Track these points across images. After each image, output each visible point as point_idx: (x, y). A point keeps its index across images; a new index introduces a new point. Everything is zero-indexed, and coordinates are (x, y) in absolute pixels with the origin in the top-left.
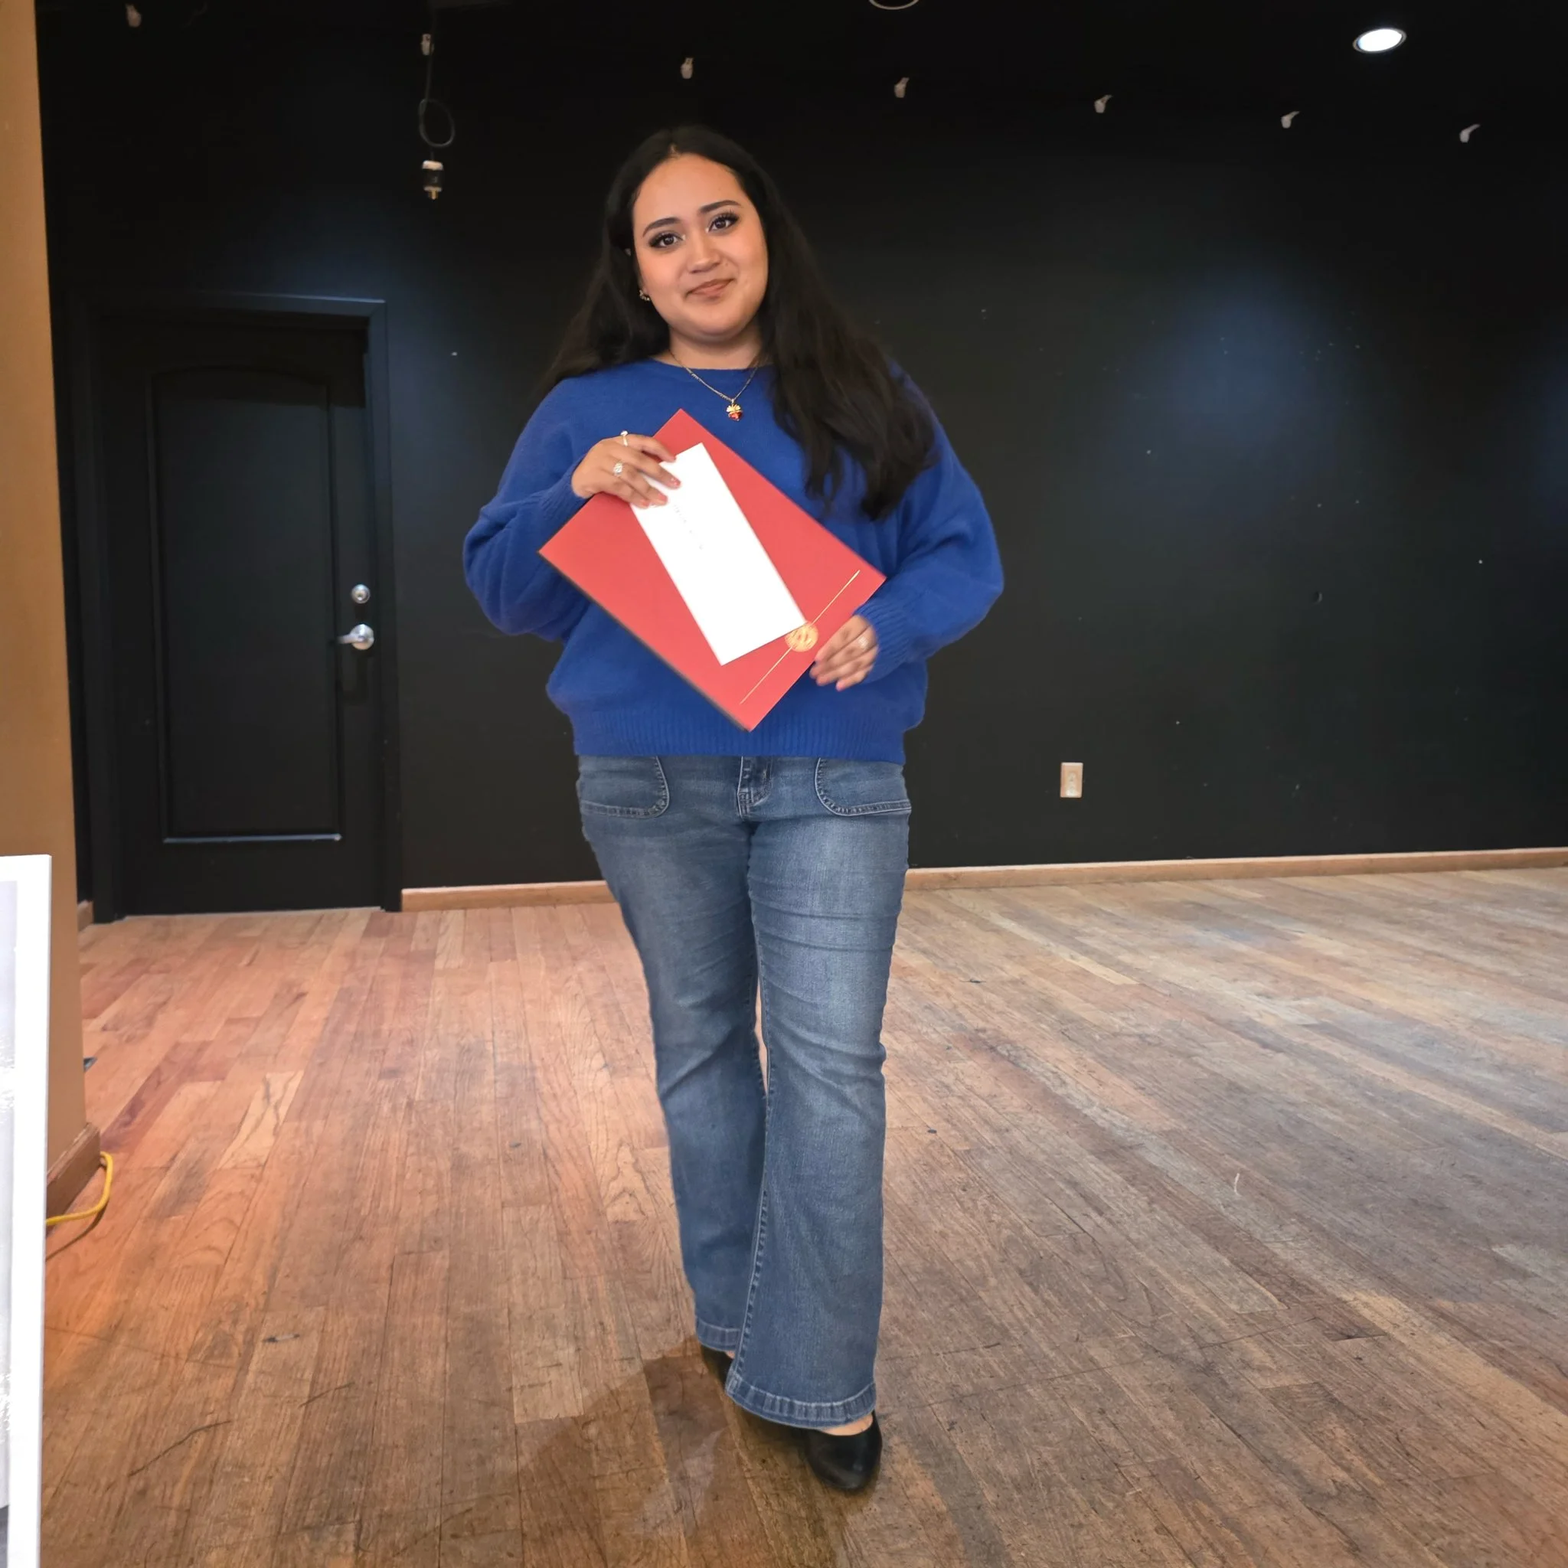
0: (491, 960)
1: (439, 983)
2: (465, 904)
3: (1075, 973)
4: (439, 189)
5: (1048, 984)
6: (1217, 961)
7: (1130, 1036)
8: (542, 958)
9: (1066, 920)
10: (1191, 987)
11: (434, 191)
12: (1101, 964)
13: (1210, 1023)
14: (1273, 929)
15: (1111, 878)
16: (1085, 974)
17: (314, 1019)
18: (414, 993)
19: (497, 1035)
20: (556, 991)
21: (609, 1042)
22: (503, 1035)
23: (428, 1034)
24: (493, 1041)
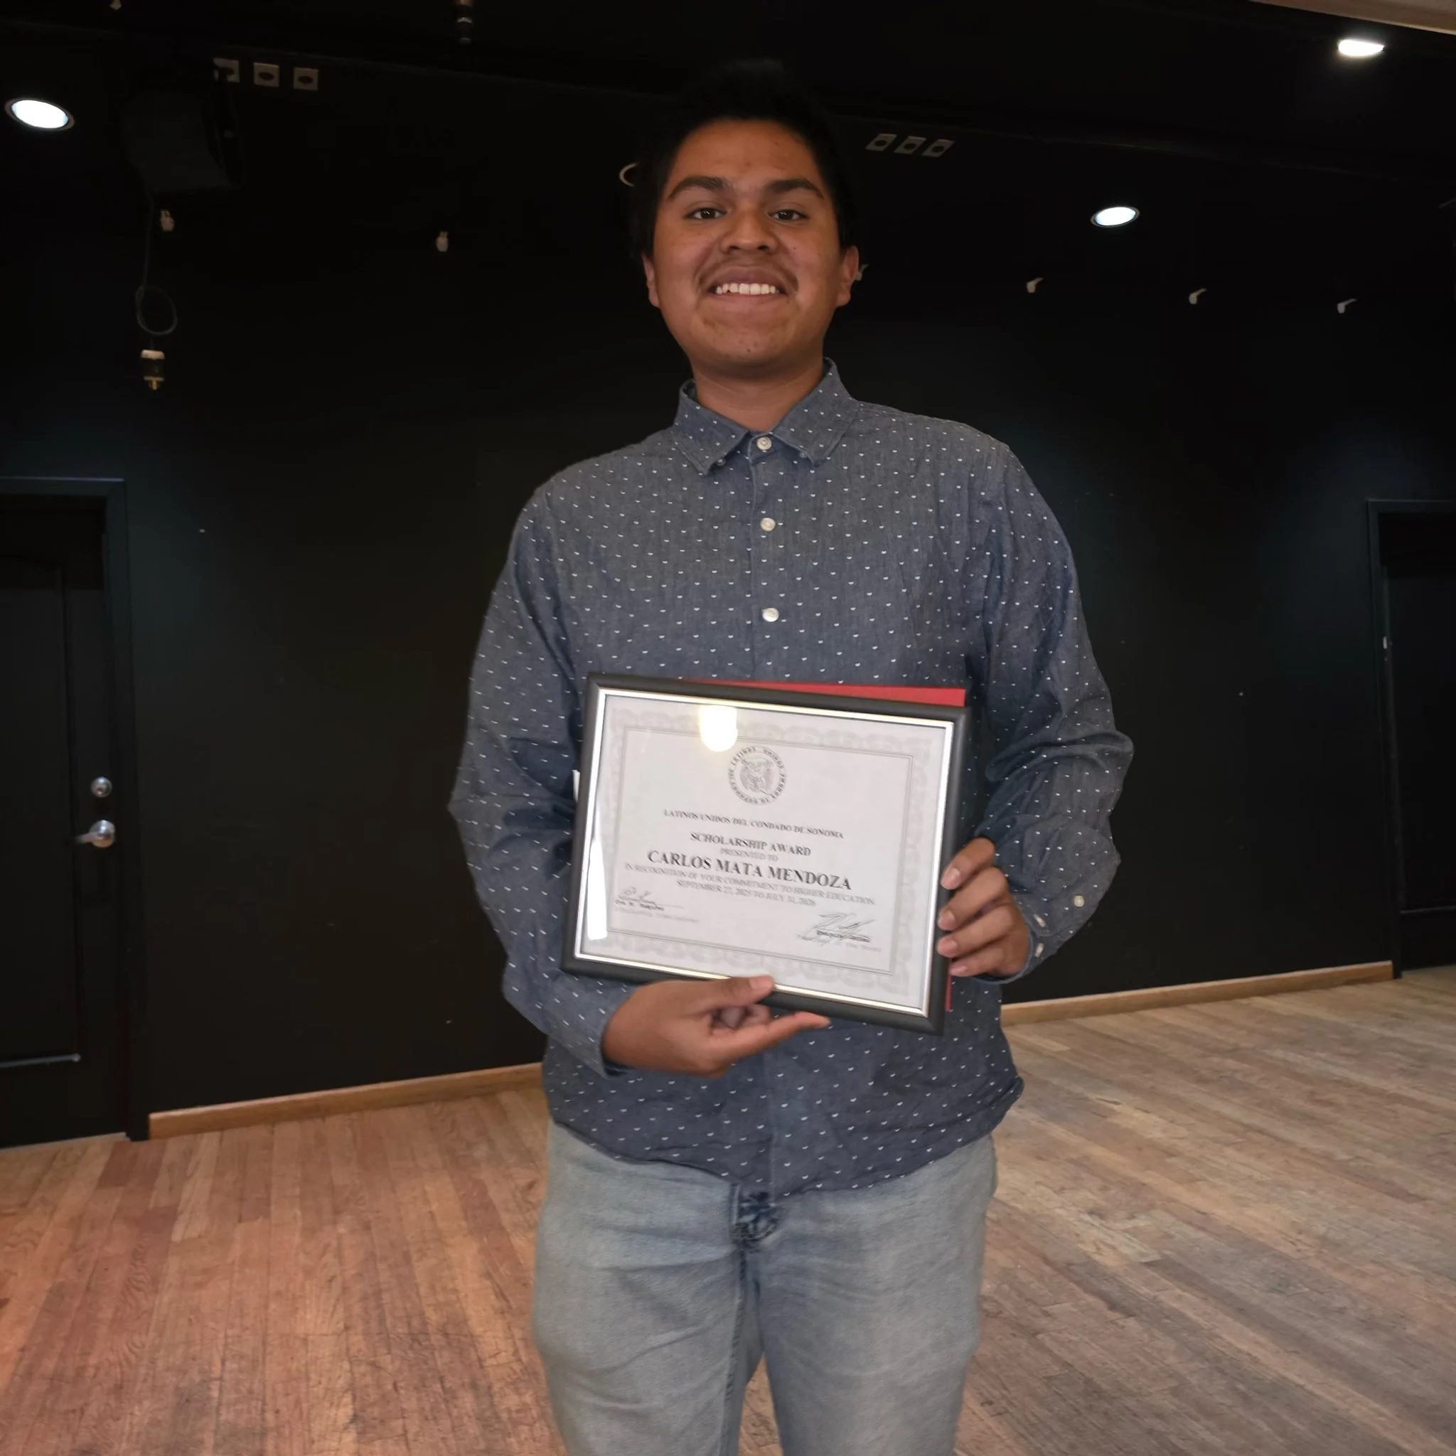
0: (240, 1220)
1: (173, 1265)
2: (220, 1124)
6: (1039, 1158)
8: (299, 1213)
10: (1019, 1206)
11: (155, 382)
13: (1047, 1269)
14: (1086, 1099)
17: (7, 1349)
18: (139, 1289)
19: (228, 1364)
20: (309, 1273)
21: (363, 1368)
22: (235, 1366)
23: (143, 1371)
24: (221, 1379)
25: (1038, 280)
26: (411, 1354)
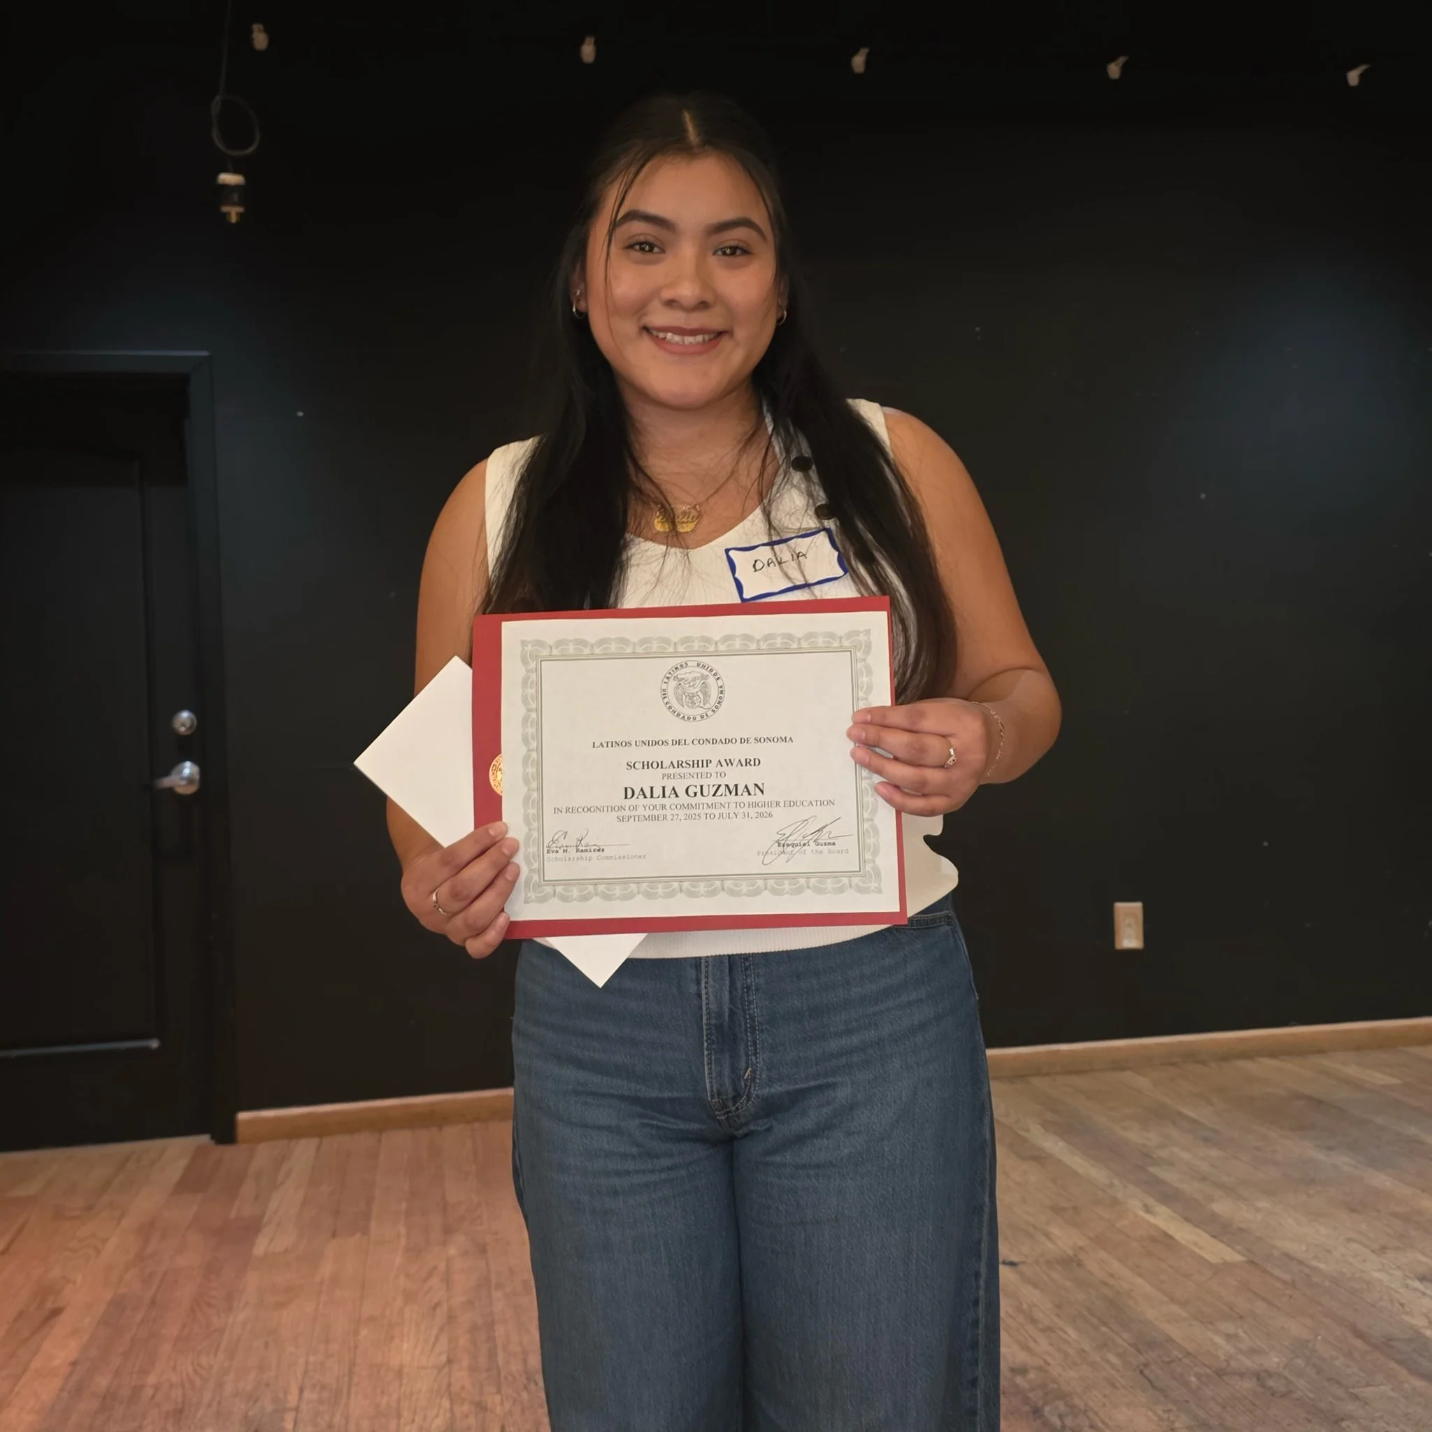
0: (334, 1235)
1: (252, 1281)
2: (319, 1129)
3: (1153, 1240)
4: (240, 209)
5: (1116, 1266)
6: (1353, 1210)
7: (1241, 1375)
8: (403, 1230)
9: (1134, 1135)
10: (1322, 1266)
11: (233, 212)
12: (1187, 1220)
13: (1359, 1343)
14: (1421, 1143)
15: (1191, 1056)
16: (1166, 1240)
17: (57, 1362)
18: (209, 1305)
19: (306, 1394)
20: (409, 1297)
21: (466, 1408)
22: (315, 1396)
23: (207, 1396)
24: (297, 1409)
25: (1363, 68)
26: (525, 1395)
